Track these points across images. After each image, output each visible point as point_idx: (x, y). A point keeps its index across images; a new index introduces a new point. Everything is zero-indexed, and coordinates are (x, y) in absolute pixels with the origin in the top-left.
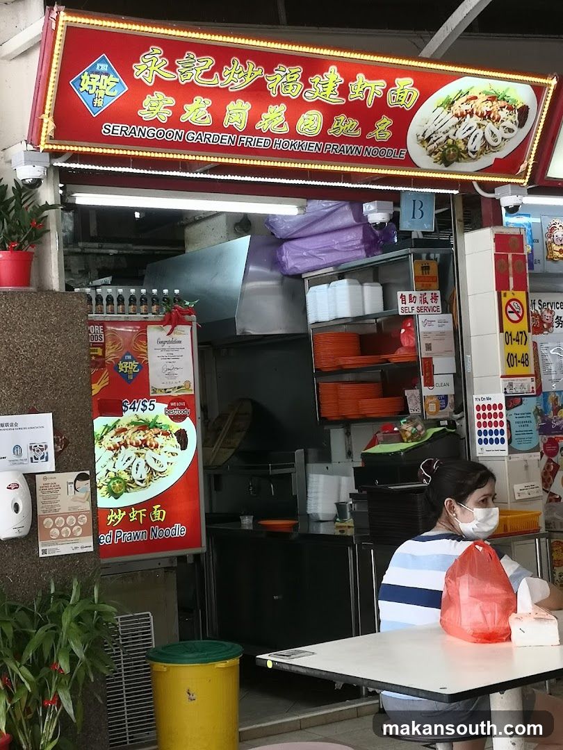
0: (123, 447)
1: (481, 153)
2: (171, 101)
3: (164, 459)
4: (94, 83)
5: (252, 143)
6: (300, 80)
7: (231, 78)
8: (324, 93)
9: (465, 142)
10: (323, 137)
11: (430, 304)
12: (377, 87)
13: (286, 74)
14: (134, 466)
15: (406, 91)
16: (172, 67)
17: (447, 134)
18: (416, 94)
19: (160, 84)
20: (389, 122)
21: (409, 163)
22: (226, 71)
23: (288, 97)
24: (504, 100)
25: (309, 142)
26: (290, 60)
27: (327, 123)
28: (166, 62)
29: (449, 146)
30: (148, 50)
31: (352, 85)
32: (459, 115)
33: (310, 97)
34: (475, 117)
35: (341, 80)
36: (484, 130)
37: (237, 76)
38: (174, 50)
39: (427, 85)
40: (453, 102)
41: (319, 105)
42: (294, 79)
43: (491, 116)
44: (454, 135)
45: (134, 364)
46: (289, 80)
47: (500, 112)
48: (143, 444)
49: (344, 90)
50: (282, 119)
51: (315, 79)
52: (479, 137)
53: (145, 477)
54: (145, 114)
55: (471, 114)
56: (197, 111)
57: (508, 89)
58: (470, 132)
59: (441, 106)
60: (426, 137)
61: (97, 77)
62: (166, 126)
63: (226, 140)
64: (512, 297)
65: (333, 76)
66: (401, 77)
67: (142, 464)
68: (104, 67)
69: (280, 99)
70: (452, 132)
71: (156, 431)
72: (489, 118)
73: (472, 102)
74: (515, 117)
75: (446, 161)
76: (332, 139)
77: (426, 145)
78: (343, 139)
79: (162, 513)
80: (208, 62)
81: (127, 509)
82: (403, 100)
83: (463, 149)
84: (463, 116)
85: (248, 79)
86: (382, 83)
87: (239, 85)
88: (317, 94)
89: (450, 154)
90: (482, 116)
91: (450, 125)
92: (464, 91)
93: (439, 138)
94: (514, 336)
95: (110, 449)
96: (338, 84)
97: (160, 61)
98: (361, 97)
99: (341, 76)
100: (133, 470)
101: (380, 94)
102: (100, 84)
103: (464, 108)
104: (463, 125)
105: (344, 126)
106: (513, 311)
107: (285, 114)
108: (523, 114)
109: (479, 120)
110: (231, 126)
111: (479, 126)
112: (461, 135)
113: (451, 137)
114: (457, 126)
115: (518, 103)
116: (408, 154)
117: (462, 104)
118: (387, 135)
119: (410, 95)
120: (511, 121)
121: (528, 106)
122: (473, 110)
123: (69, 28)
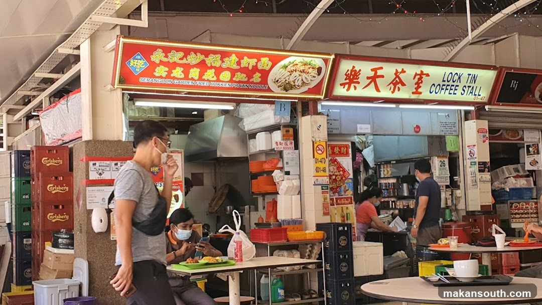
1: (302, 86)
2: (167, 69)
4: (135, 63)
5: (201, 84)
6: (220, 60)
7: (191, 60)
8: (230, 64)
9: (294, 82)
10: (231, 81)
11: (289, 146)
12: (253, 62)
13: (214, 58)
15: (266, 63)
16: (166, 56)
17: (285, 79)
18: (270, 64)
19: (162, 63)
20: (259, 75)
21: (269, 90)
22: (189, 57)
23: (215, 66)
24: (310, 65)
25: (225, 83)
26: (215, 52)
27: (233, 76)
28: (164, 54)
29: (287, 84)
30: (156, 50)
31: (242, 61)
32: (290, 71)
33: (224, 66)
35: (237, 59)
36: (302, 77)
37: (193, 59)
38: (166, 50)
39: (275, 61)
40: (287, 66)
41: (228, 69)
42: (217, 59)
43: (305, 71)
44: (289, 79)
45: (157, 168)
46: (215, 60)
47: (309, 70)
49: (239, 63)
50: (213, 75)
51: (226, 59)
52: (300, 80)
54: (156, 74)
55: (296, 71)
56: (178, 72)
57: (311, 61)
58: (295, 78)
59: (282, 68)
60: (276, 80)
61: (137, 61)
62: (165, 78)
63: (190, 83)
64: (319, 144)
65: (234, 58)
66: (263, 57)
68: (139, 57)
69: (212, 67)
70: (287, 78)
73: (296, 66)
74: (316, 71)
75: (286, 89)
76: (235, 82)
77: (276, 83)
78: (239, 82)
80: (181, 54)
82: (265, 66)
83: (293, 84)
84: (292, 72)
85: (198, 60)
86: (255, 60)
87: (194, 62)
88: (227, 65)
89: (287, 87)
90: (301, 72)
91: (287, 75)
92: (292, 62)
93: (282, 81)
94: (319, 160)
96: (236, 61)
97: (161, 54)
98: (247, 66)
101: (255, 64)
102: (137, 63)
103: (292, 69)
104: (292, 75)
105: (240, 77)
106: (320, 150)
107: (215, 73)
108: (319, 70)
109: (300, 73)
110: (192, 78)
111: (300, 75)
112: (291, 79)
113: (287, 80)
114: (290, 76)
115: (317, 66)
116: (269, 87)
117: (291, 67)
118: (259, 80)
119: (268, 64)
120: (314, 73)
121: (321, 67)
122: (296, 69)
123: (124, 44)
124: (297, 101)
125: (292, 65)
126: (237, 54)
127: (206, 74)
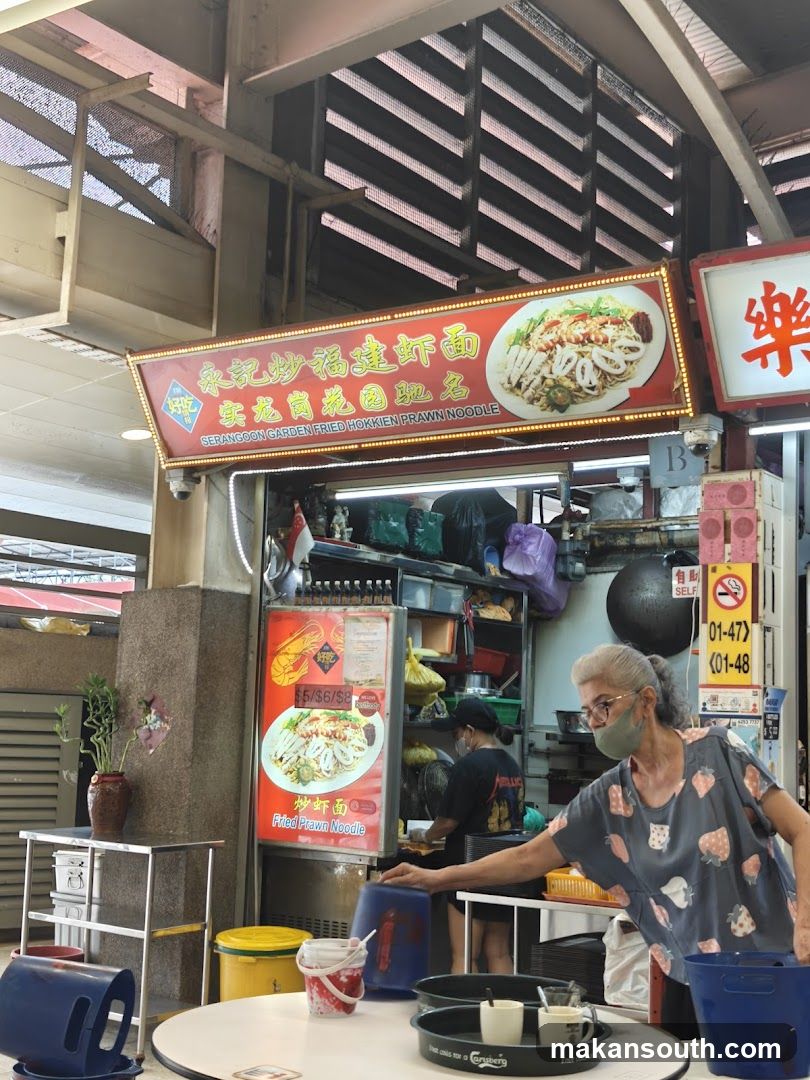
0: (314, 736)
1: (604, 387)
2: (240, 407)
3: (351, 752)
4: (177, 405)
5: (327, 429)
7: (279, 373)
8: (372, 364)
9: (571, 377)
10: (392, 409)
12: (426, 342)
13: (326, 356)
14: (323, 756)
15: (462, 338)
16: (227, 377)
17: (540, 375)
18: (475, 338)
20: (458, 378)
21: (507, 416)
22: (271, 368)
23: (338, 377)
24: (601, 314)
25: (381, 417)
27: (391, 394)
28: (218, 374)
29: (551, 388)
30: (202, 367)
31: (396, 349)
32: (545, 348)
33: (359, 371)
34: (568, 345)
35: (383, 347)
36: (590, 358)
37: (282, 370)
38: (222, 362)
39: (485, 327)
40: (528, 336)
41: (372, 378)
42: (336, 358)
43: (593, 338)
44: (551, 373)
45: (330, 655)
46: (332, 361)
47: (604, 331)
48: (332, 735)
49: (391, 357)
50: (343, 400)
51: (356, 353)
52: (589, 367)
53: (331, 768)
54: (226, 423)
55: (561, 343)
56: (265, 410)
57: (600, 299)
58: (571, 365)
59: (514, 344)
60: (514, 384)
61: (177, 399)
62: (248, 429)
63: (302, 431)
64: (728, 572)
65: (371, 343)
66: (448, 325)
67: (330, 755)
68: (178, 390)
69: (331, 383)
71: (346, 722)
72: (591, 342)
73: (555, 328)
74: (631, 330)
75: (557, 406)
76: (403, 409)
77: (518, 392)
78: (415, 407)
79: (344, 807)
80: (252, 365)
81: (312, 798)
82: (462, 349)
83: (573, 386)
84: (550, 348)
85: (294, 370)
86: (429, 338)
87: (288, 378)
88: (364, 367)
89: (558, 397)
90: (578, 342)
91: (539, 363)
92: (537, 317)
93: (532, 381)
94: (726, 628)
95: (302, 736)
96: (381, 351)
97: (215, 374)
98: (413, 358)
99: (381, 342)
100: (322, 758)
101: (432, 349)
102: (182, 404)
103: (548, 338)
104: (557, 359)
105: (412, 392)
106: (728, 592)
107: (344, 394)
108: (642, 324)
109: (578, 348)
110: (300, 418)
111: (582, 354)
112: (560, 372)
113: (547, 376)
114: (549, 362)
115: (626, 311)
116: (501, 407)
117: (542, 334)
118: (464, 393)
119: (469, 342)
120: (628, 337)
121: (643, 313)
122: (560, 338)
123: (139, 366)
125: (541, 328)
126: (379, 334)
127: (324, 401)
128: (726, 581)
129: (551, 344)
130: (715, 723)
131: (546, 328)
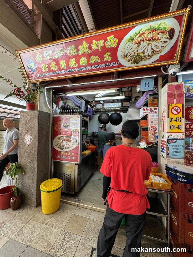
0: (64, 140)
1: (152, 55)
2: (47, 65)
3: (72, 144)
5: (70, 71)
6: (76, 49)
7: (57, 55)
8: (84, 51)
9: (143, 53)
10: (89, 64)
11: (154, 111)
12: (101, 43)
13: (71, 48)
15: (112, 40)
16: (43, 57)
17: (134, 52)
18: (116, 40)
19: (43, 62)
20: (109, 54)
21: (121, 65)
23: (74, 55)
24: (159, 29)
25: (85, 67)
27: (88, 60)
29: (136, 56)
30: (36, 54)
31: (92, 45)
32: (138, 43)
33: (80, 53)
34: (145, 41)
35: (88, 45)
36: (151, 45)
39: (120, 36)
40: (133, 38)
41: (84, 55)
42: (74, 49)
43: (154, 39)
44: (137, 51)
45: (67, 125)
46: (72, 50)
47: (158, 36)
48: (68, 140)
49: (90, 48)
50: (75, 62)
51: (80, 47)
52: (150, 49)
53: (68, 147)
54: (43, 70)
55: (143, 41)
56: (53, 66)
57: (161, 24)
58: (144, 48)
59: (128, 42)
60: (125, 55)
61: (30, 64)
62: (49, 72)
63: (63, 72)
64: (175, 106)
65: (85, 44)
66: (109, 36)
68: (30, 61)
69: (72, 57)
73: (143, 36)
74: (167, 35)
75: (136, 62)
76: (92, 64)
77: (126, 58)
78: (95, 64)
80: (50, 52)
81: (64, 152)
82: (112, 44)
83: (143, 55)
84: (139, 43)
85: (62, 54)
86: (102, 41)
87: (60, 56)
88: (82, 52)
89: (137, 59)
90: (149, 40)
91: (135, 48)
92: (138, 32)
93: (131, 54)
94: (175, 119)
96: (87, 46)
97: (40, 56)
98: (96, 48)
99: (87, 43)
100: (66, 145)
101: (103, 45)
103: (139, 39)
104: (140, 46)
105: (94, 59)
106: (175, 110)
107: (75, 60)
108: (171, 33)
109: (148, 42)
110: (63, 68)
111: (148, 44)
112: (140, 50)
113: (136, 52)
114: (138, 47)
115: (168, 28)
116: (120, 63)
117: (138, 38)
118: (110, 59)
119: (114, 42)
120: (165, 38)
121: (174, 28)
122: (144, 39)
123: (19, 54)
124: (156, 76)
126: (87, 40)
127: (70, 63)
128: (175, 108)
129: (140, 41)
130: (171, 141)
131: (140, 35)
